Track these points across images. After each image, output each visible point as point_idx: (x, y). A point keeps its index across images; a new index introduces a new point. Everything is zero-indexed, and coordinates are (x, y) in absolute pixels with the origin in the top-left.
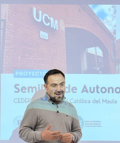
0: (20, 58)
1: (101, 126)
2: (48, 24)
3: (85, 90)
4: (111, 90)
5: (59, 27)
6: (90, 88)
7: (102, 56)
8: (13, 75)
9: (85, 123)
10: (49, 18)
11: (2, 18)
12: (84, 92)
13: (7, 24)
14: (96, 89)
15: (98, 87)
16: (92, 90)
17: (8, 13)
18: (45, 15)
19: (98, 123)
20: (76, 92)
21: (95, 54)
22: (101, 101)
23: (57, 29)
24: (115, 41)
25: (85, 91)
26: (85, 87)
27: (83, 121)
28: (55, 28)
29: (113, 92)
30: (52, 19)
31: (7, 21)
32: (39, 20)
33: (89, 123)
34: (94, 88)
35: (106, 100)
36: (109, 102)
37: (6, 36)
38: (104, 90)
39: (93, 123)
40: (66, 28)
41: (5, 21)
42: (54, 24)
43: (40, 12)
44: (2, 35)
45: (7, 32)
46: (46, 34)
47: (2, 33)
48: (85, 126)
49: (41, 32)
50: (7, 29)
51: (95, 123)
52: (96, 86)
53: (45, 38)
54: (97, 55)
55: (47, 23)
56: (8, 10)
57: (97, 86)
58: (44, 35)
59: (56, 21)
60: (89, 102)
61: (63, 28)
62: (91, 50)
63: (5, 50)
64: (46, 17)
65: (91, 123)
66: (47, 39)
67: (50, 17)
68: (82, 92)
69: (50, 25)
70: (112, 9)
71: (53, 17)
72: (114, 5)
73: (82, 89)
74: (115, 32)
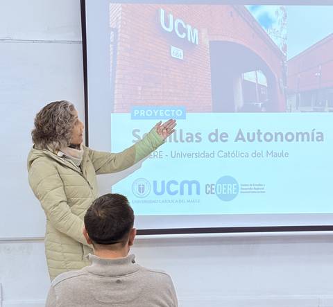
0: (140, 88)
1: (264, 192)
2: (183, 36)
3: (240, 137)
4: (279, 136)
5: (200, 40)
6: (248, 134)
7: (266, 85)
8: (129, 115)
9: (240, 187)
10: (184, 26)
11: (111, 26)
12: (238, 141)
13: (119, 35)
14: (256, 136)
15: (259, 133)
16: (251, 138)
17: (120, 18)
18: (178, 21)
19: (260, 187)
20: (226, 141)
21: (255, 82)
22: (265, 154)
23: (197, 44)
24: (285, 62)
25: (240, 139)
26: (240, 132)
27: (238, 185)
28: (193, 42)
29: (282, 140)
30: (189, 28)
31: (119, 31)
32: (170, 30)
33: (247, 187)
34: (254, 134)
35: (272, 152)
36: (276, 155)
37: (118, 53)
38: (268, 137)
39: (253, 187)
40: (210, 42)
41: (115, 30)
42: (192, 34)
43: (171, 17)
44: (112, 53)
45: (119, 48)
46: (181, 52)
47: (111, 49)
48: (241, 192)
49: (173, 49)
50: (119, 44)
51: (256, 187)
52: (256, 132)
53: (179, 58)
54: (259, 83)
55: (181, 33)
56: (120, 13)
57: (259, 130)
58: (177, 53)
59: (196, 31)
60: (247, 156)
61: (206, 42)
62: (250, 76)
63: (117, 77)
64: (180, 25)
65: (249, 187)
66: (182, 58)
67: (186, 24)
68: (236, 141)
69: (186, 37)
70: (281, 13)
71: (190, 24)
72: (284, 6)
73: (236, 136)
74: (285, 48)
